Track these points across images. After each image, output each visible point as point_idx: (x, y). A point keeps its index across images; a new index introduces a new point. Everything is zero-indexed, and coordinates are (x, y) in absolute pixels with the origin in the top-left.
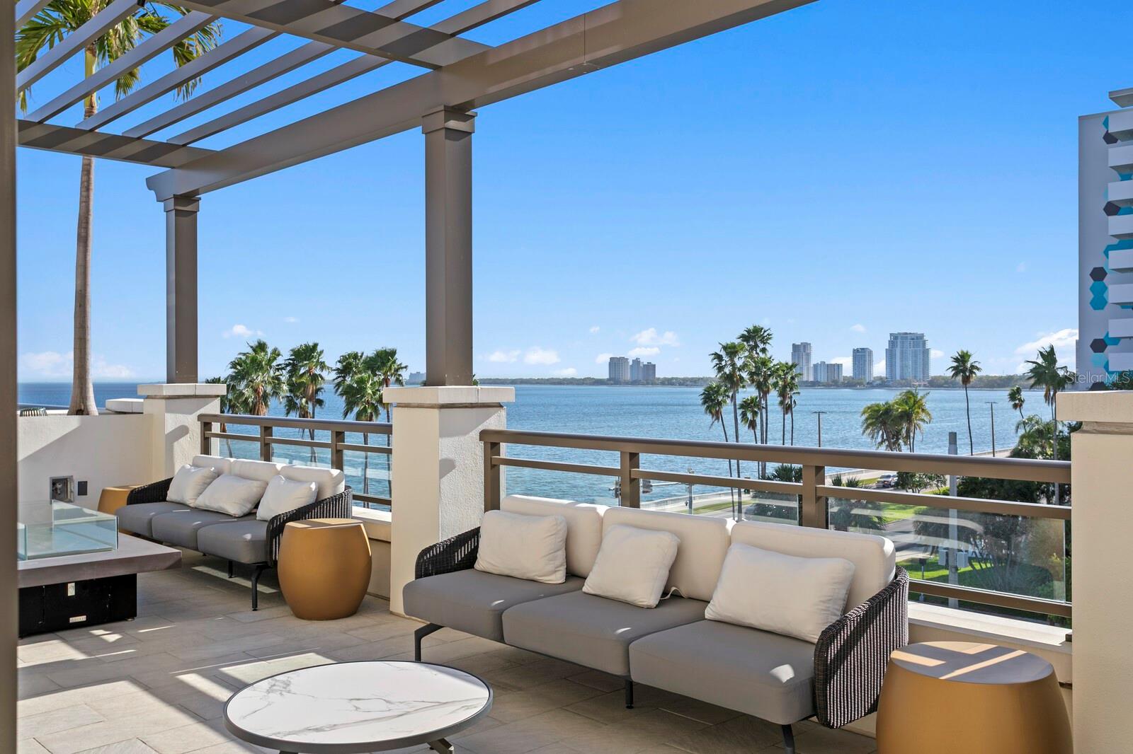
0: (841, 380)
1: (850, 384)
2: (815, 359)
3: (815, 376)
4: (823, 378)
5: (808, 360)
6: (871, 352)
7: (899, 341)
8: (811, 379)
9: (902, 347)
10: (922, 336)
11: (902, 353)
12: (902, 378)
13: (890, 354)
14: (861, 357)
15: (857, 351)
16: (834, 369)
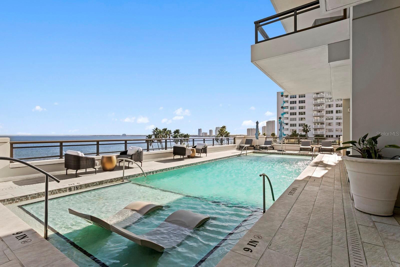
1: (209, 136)
2: (202, 132)
3: (203, 135)
5: (201, 132)
6: (212, 131)
8: (202, 135)
13: (216, 131)
14: (211, 131)
15: (210, 130)
16: (206, 133)
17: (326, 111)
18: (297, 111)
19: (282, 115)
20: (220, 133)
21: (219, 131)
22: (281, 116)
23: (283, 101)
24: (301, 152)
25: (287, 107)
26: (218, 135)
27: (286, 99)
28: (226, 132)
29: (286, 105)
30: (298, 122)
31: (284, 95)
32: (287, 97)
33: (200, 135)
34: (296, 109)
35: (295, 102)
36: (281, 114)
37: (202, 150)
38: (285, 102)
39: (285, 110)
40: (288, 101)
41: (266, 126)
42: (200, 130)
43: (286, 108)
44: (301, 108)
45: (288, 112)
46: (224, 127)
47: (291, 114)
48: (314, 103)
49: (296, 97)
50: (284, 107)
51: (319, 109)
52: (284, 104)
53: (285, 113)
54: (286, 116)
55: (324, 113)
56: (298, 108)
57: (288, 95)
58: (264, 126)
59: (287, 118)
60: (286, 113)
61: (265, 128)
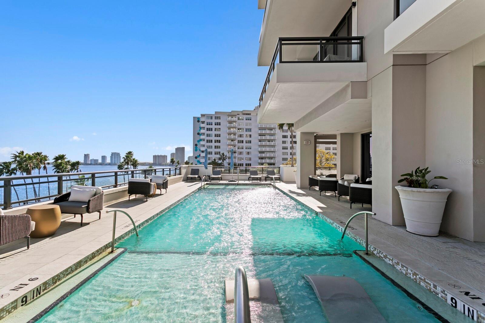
0: (98, 163)
1: (101, 164)
2: (91, 158)
4: (93, 163)
5: (89, 158)
6: (106, 157)
7: (114, 154)
8: (90, 163)
9: (114, 156)
10: (119, 153)
11: (114, 157)
12: (114, 163)
13: (111, 157)
14: (104, 158)
15: (102, 157)
16: (96, 161)
17: (238, 141)
18: (214, 138)
19: (199, 141)
20: (125, 160)
21: (124, 158)
22: (197, 143)
23: (199, 127)
24: (253, 181)
25: (204, 134)
26: (123, 163)
27: (202, 125)
28: (134, 159)
29: (202, 131)
30: (213, 150)
31: (201, 122)
32: (204, 123)
33: (87, 162)
34: (212, 136)
35: (211, 130)
36: (197, 140)
37: (163, 185)
38: (201, 128)
39: (202, 137)
40: (204, 127)
41: (175, 152)
42: (86, 156)
43: (202, 134)
44: (216, 136)
45: (204, 139)
46: (130, 153)
47: (208, 141)
48: (228, 132)
49: (212, 124)
50: (200, 133)
51: (232, 138)
52: (201, 130)
53: (201, 140)
54: (202, 143)
55: (236, 142)
56: (214, 135)
57: (204, 122)
58: (173, 153)
59: (203, 146)
60: (203, 140)
61: (173, 155)
